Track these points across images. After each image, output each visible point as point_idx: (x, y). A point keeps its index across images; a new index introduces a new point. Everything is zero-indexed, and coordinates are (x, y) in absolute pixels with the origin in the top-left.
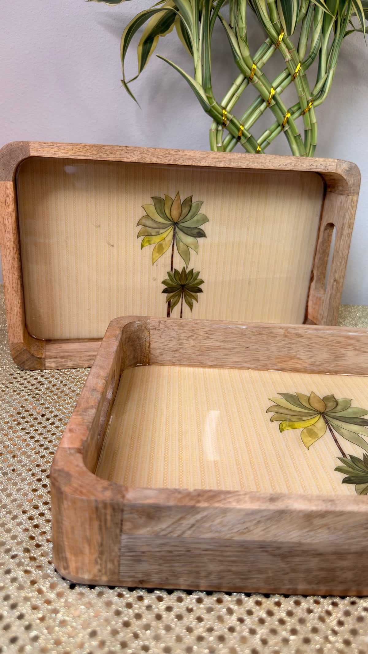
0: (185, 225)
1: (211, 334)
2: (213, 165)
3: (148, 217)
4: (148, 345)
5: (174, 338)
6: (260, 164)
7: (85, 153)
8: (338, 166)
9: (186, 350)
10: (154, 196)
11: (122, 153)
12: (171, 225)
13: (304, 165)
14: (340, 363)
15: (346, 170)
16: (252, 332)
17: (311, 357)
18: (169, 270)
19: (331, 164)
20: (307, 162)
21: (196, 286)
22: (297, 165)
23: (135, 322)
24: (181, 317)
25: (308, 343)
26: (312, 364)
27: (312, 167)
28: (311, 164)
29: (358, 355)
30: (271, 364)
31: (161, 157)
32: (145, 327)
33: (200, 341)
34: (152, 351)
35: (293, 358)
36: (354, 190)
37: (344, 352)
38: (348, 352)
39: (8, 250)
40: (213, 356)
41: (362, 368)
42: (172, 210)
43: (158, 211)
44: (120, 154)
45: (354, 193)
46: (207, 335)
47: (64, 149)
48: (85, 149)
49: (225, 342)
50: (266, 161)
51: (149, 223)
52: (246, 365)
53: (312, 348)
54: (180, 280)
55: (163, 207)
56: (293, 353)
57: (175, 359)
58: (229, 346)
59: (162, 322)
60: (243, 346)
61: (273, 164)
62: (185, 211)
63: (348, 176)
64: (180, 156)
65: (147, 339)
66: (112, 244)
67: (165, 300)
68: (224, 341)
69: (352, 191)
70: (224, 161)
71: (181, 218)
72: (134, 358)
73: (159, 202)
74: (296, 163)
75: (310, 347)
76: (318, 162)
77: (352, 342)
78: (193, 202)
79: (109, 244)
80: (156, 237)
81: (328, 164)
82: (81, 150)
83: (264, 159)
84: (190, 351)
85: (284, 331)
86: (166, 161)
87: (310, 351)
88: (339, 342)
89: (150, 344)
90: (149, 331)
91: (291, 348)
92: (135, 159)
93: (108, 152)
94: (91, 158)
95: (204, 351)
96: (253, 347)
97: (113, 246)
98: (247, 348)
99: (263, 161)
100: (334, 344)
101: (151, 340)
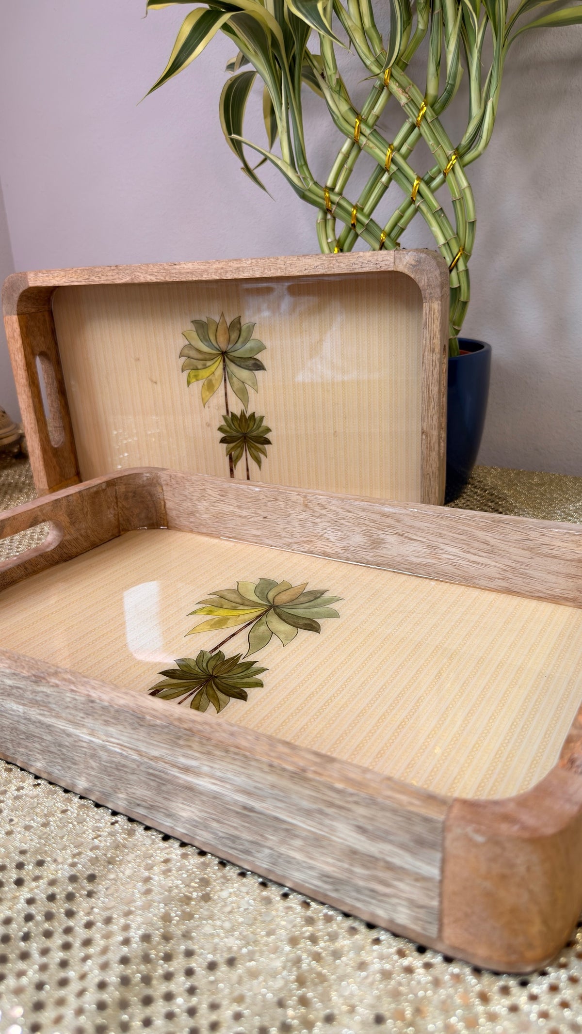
1: (222, 496)
2: (218, 278)
3: (190, 346)
4: (163, 503)
5: (188, 498)
6: (279, 271)
7: (77, 278)
8: (397, 261)
10: (194, 319)
11: (114, 274)
12: (218, 355)
13: (342, 265)
14: (381, 552)
15: (411, 265)
16: (266, 496)
18: (225, 413)
19: (385, 258)
21: (261, 435)
22: (332, 265)
25: (334, 518)
26: (345, 549)
27: (356, 266)
28: (352, 262)
30: (295, 543)
31: (156, 274)
32: (157, 481)
34: (168, 511)
35: (320, 537)
36: (431, 293)
37: (383, 536)
38: (388, 537)
40: (231, 526)
41: (412, 564)
42: (218, 337)
43: (202, 338)
45: (431, 298)
46: (219, 497)
47: (57, 277)
48: (77, 274)
49: (239, 507)
50: (286, 266)
51: (193, 353)
52: (267, 541)
53: (341, 526)
54: (240, 428)
55: (206, 333)
57: (192, 524)
58: (244, 513)
60: (260, 515)
61: (297, 268)
62: (234, 336)
63: (417, 272)
64: (177, 271)
65: (161, 497)
66: (155, 380)
67: (225, 453)
68: (238, 506)
69: (427, 296)
70: (231, 271)
73: (202, 327)
74: (330, 264)
75: (338, 523)
76: (364, 258)
78: (242, 325)
79: (152, 381)
81: (380, 260)
83: (282, 263)
84: (205, 516)
85: (302, 499)
86: (162, 278)
87: (339, 530)
88: (373, 521)
89: (165, 502)
92: (127, 279)
93: (100, 275)
94: (83, 283)
95: (219, 518)
96: (272, 517)
97: (156, 383)
98: (265, 518)
99: (282, 266)
100: (367, 522)
101: (165, 497)
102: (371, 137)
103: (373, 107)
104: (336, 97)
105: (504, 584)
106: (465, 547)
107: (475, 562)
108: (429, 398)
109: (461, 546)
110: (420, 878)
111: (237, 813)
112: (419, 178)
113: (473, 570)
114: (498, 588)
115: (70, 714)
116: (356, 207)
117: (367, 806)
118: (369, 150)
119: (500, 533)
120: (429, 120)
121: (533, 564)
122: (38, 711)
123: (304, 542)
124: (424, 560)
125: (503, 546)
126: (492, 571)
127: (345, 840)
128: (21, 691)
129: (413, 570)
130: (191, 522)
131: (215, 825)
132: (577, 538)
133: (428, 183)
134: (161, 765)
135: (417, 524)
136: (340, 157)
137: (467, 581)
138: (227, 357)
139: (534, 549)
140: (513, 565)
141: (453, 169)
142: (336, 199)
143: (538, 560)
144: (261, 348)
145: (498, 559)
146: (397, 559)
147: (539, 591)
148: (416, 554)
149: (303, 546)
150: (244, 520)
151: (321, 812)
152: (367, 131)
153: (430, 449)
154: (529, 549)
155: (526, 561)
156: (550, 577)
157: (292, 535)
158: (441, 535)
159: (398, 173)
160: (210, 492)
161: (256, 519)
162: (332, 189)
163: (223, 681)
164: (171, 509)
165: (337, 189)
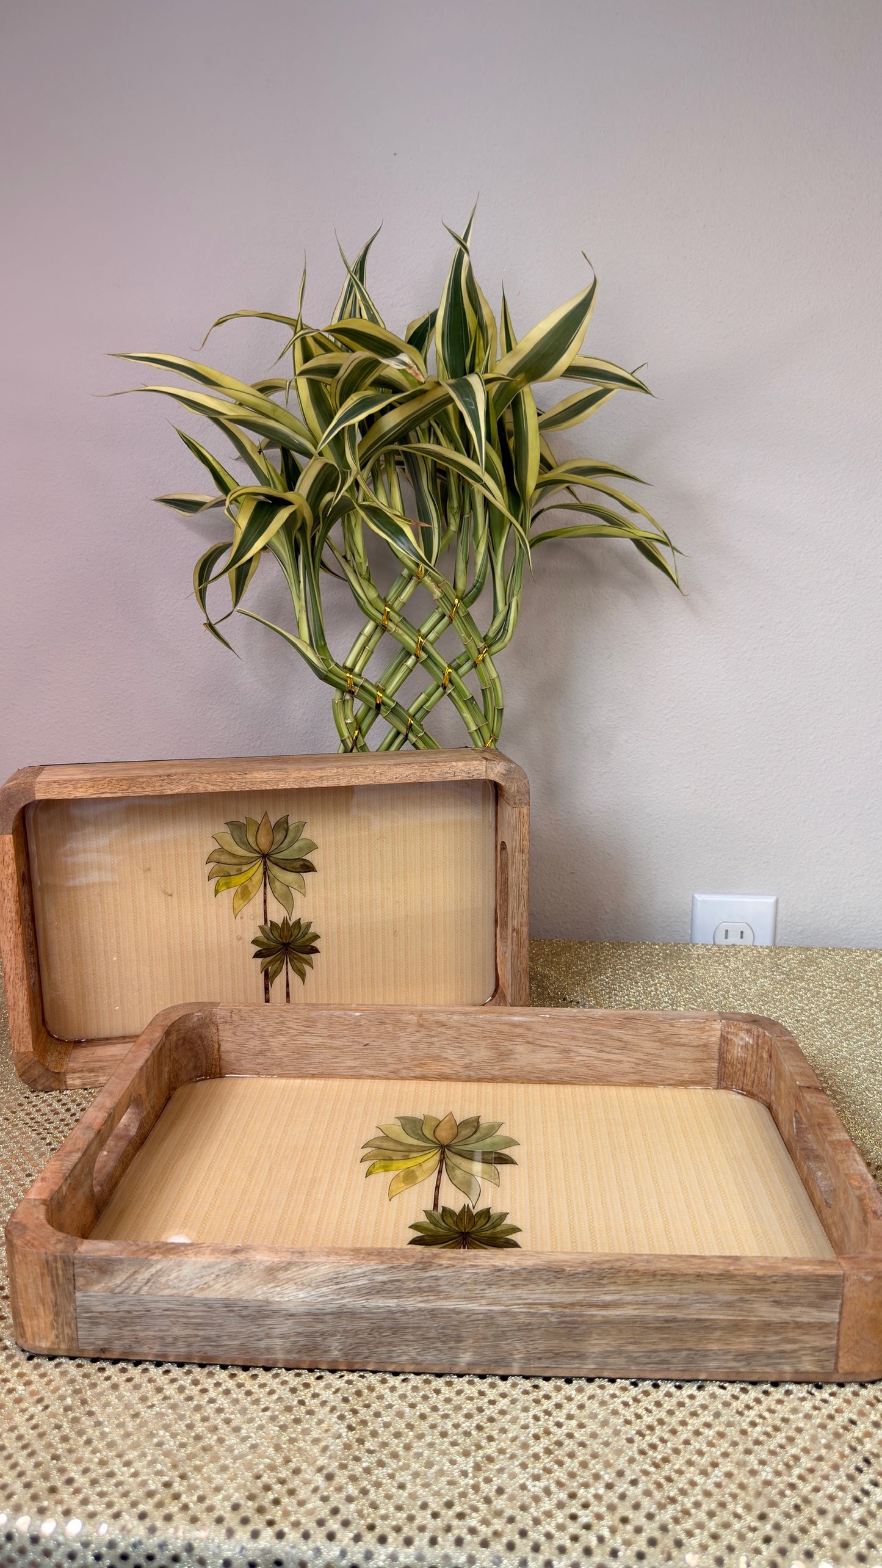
0: (280, 856)
3: (222, 850)
4: (217, 1046)
5: (256, 1035)
8: (489, 770)
9: (273, 1052)
12: (259, 857)
13: (435, 774)
14: (507, 1064)
16: (370, 1021)
17: (463, 1056)
18: (263, 923)
20: (439, 770)
21: (307, 944)
23: (193, 1013)
24: (267, 1001)
25: (455, 1035)
26: (467, 1067)
27: (448, 775)
29: (533, 1051)
30: (405, 1068)
33: (295, 1038)
34: (223, 1056)
35: (436, 1058)
37: (511, 1047)
38: (517, 1047)
39: (9, 924)
40: (317, 1060)
43: (238, 840)
44: (161, 786)
45: (521, 803)
46: (303, 1028)
49: (331, 1037)
51: (224, 858)
52: (367, 1072)
56: (435, 1050)
58: (338, 1043)
59: (235, 1012)
62: (279, 837)
65: (215, 1038)
68: (329, 1036)
71: (273, 848)
72: (195, 1067)
73: (238, 828)
77: (519, 1031)
79: (165, 893)
80: (237, 877)
82: (106, 786)
87: (461, 1047)
88: (501, 1033)
89: (219, 1045)
90: (217, 1026)
91: (432, 1043)
93: (144, 785)
95: (302, 1053)
96: (375, 1043)
100: (494, 1035)
101: (221, 1038)
102: (400, 624)
103: (400, 595)
104: (365, 584)
105: (637, 1077)
106: (598, 1047)
107: (609, 1060)
108: (519, 896)
109: (594, 1046)
110: (822, 1326)
111: (657, 1328)
112: (450, 666)
113: (606, 1069)
114: (632, 1082)
115: (466, 1290)
116: (377, 688)
117: (784, 1281)
118: (398, 637)
119: (633, 1029)
120: (462, 615)
121: (664, 1054)
122: (420, 1299)
123: (416, 1066)
124: (557, 1065)
125: (635, 1041)
126: (626, 1067)
127: (762, 1317)
128: (398, 1284)
129: (544, 1079)
130: (259, 1064)
131: (631, 1347)
132: (702, 1025)
133: (456, 669)
134: (577, 1310)
135: (549, 1030)
136: (362, 639)
137: (602, 1080)
139: (665, 1040)
140: (645, 1058)
141: (483, 660)
142: (360, 681)
143: (669, 1049)
144: (312, 847)
145: (631, 1054)
146: (527, 1069)
147: (669, 1079)
148: (548, 1060)
149: (414, 1071)
150: (334, 1052)
151: (742, 1300)
152: (397, 619)
153: (520, 945)
154: (660, 1041)
155: (658, 1052)
156: (681, 1065)
157: (400, 1060)
158: (574, 1038)
159: (429, 661)
160: (290, 1024)
161: (353, 1049)
162: (351, 670)
163: (479, 1234)
164: (228, 1052)
165: (357, 670)
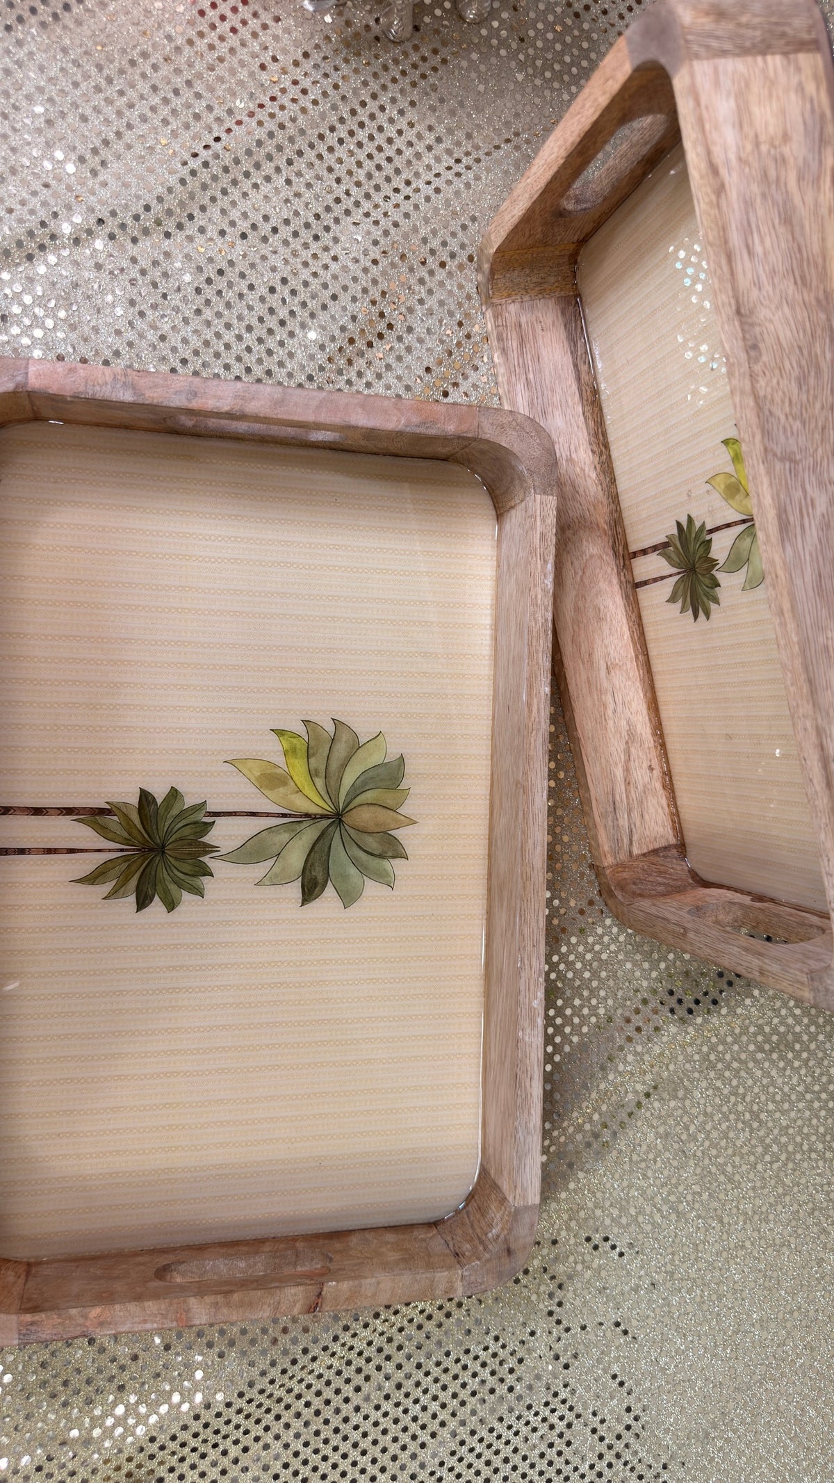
138: (329, 826)
